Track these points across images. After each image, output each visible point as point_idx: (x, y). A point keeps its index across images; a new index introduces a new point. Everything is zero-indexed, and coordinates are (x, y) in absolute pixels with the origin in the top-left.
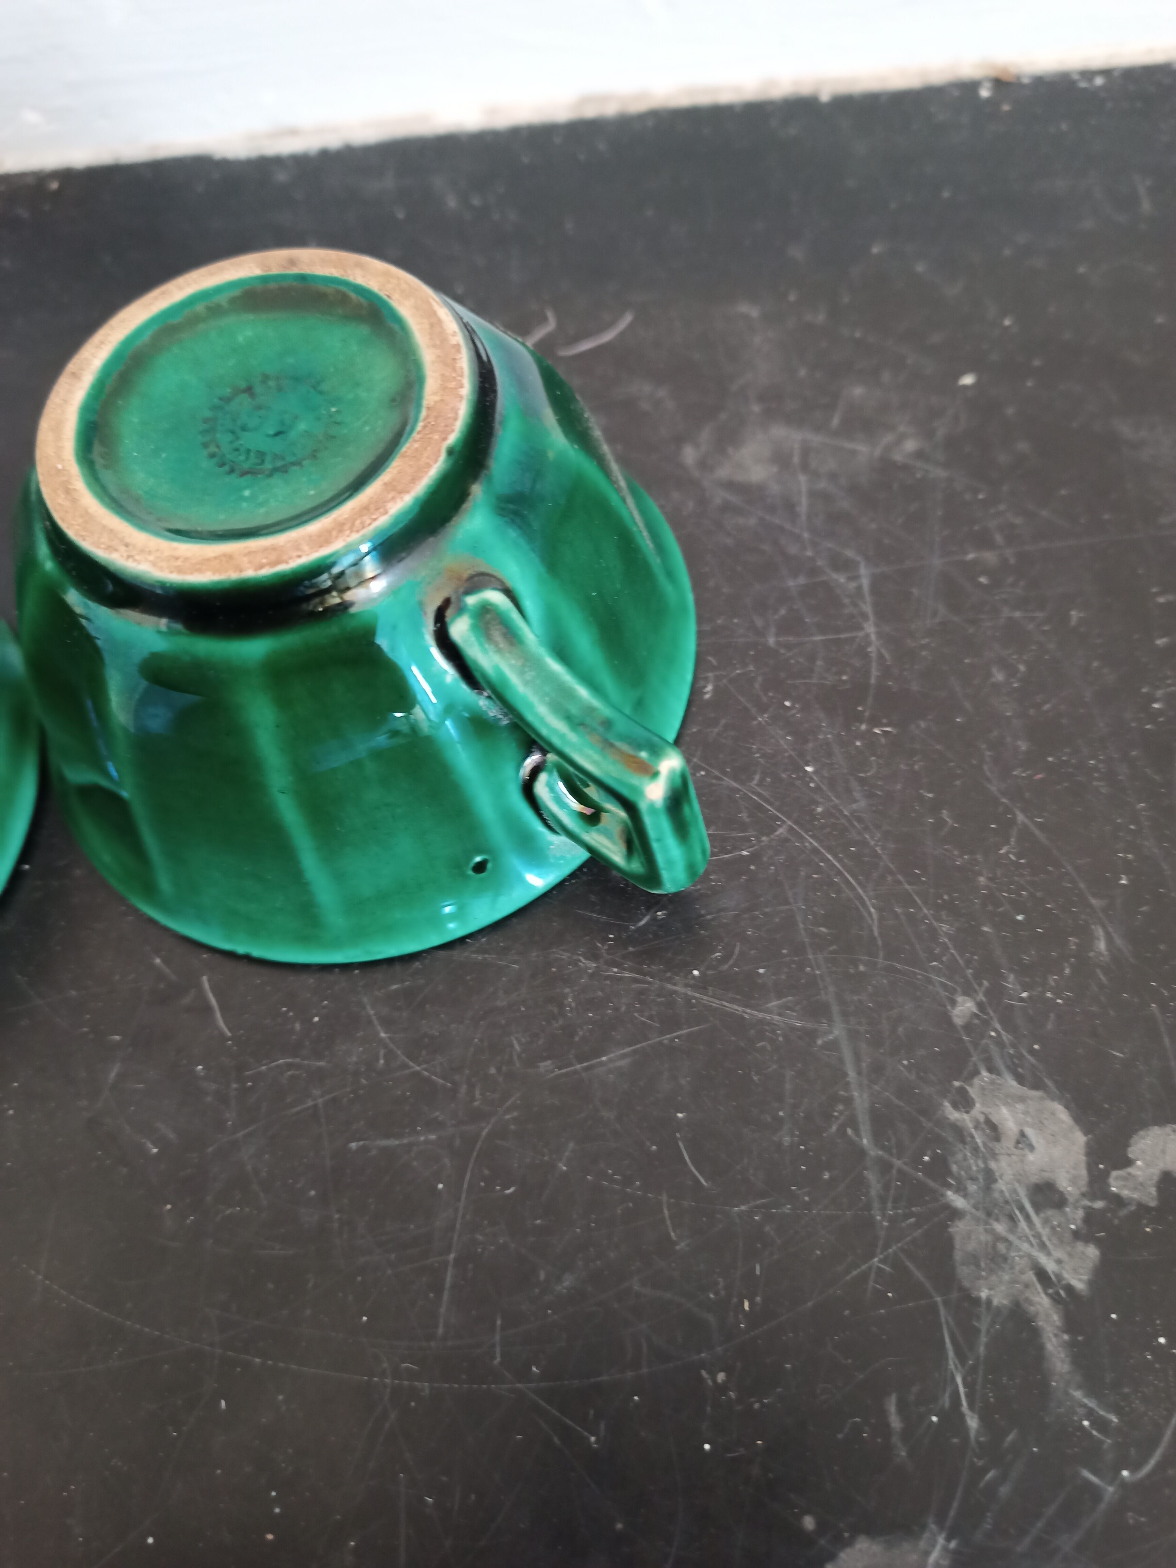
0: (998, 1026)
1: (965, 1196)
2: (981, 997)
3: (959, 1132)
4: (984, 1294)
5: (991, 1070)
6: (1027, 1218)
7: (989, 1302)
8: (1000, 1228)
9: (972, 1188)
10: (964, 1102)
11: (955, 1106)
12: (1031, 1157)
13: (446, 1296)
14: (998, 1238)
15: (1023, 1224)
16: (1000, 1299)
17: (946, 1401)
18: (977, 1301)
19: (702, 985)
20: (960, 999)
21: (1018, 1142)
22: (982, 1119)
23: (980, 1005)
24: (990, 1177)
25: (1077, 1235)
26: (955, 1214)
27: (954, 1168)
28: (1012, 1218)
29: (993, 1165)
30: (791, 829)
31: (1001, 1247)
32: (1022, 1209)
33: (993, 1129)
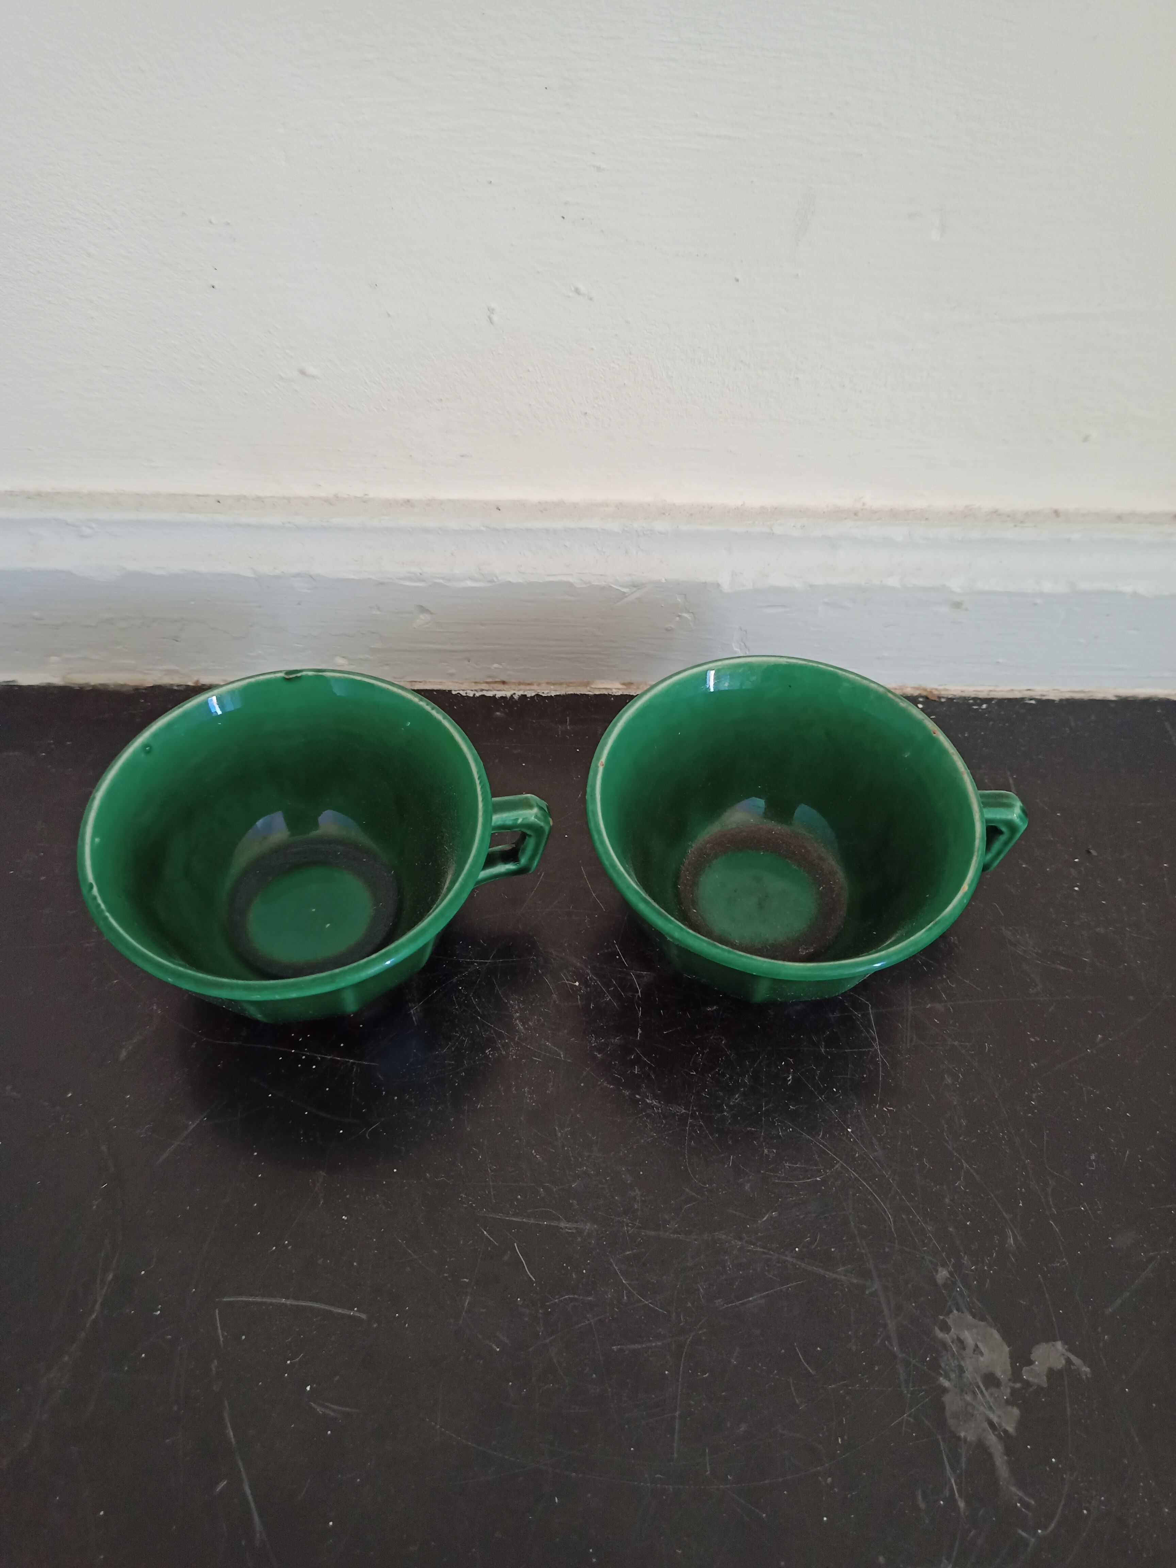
0: (961, 1286)
1: (949, 1380)
2: (951, 1268)
3: (944, 1345)
4: (962, 1434)
5: (958, 1310)
6: (982, 1392)
7: (965, 1438)
8: (968, 1398)
9: (953, 1376)
10: (946, 1328)
11: (941, 1330)
12: (982, 1359)
13: (676, 1437)
14: (968, 1404)
15: (980, 1396)
16: (971, 1438)
17: (947, 1493)
18: (959, 1438)
19: (801, 1257)
20: (940, 1269)
21: (974, 1351)
22: (955, 1337)
23: (951, 1273)
24: (961, 1370)
25: (1007, 1402)
26: (944, 1390)
27: (943, 1365)
28: (974, 1393)
29: (962, 1363)
30: (842, 1166)
31: (969, 1409)
32: (979, 1387)
33: (961, 1343)
